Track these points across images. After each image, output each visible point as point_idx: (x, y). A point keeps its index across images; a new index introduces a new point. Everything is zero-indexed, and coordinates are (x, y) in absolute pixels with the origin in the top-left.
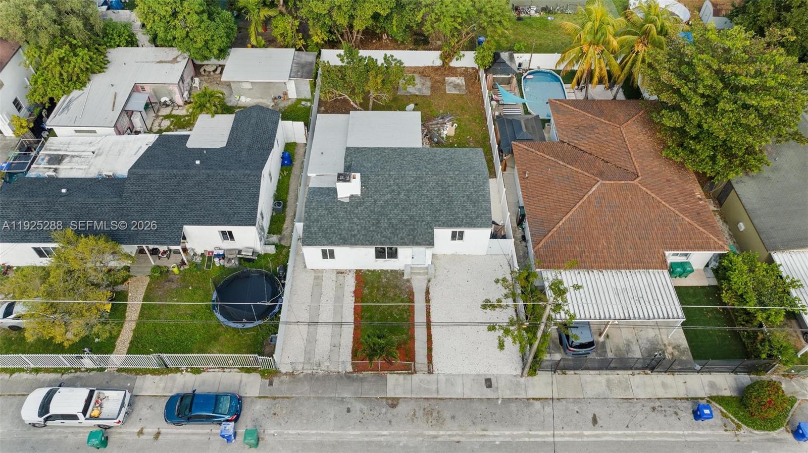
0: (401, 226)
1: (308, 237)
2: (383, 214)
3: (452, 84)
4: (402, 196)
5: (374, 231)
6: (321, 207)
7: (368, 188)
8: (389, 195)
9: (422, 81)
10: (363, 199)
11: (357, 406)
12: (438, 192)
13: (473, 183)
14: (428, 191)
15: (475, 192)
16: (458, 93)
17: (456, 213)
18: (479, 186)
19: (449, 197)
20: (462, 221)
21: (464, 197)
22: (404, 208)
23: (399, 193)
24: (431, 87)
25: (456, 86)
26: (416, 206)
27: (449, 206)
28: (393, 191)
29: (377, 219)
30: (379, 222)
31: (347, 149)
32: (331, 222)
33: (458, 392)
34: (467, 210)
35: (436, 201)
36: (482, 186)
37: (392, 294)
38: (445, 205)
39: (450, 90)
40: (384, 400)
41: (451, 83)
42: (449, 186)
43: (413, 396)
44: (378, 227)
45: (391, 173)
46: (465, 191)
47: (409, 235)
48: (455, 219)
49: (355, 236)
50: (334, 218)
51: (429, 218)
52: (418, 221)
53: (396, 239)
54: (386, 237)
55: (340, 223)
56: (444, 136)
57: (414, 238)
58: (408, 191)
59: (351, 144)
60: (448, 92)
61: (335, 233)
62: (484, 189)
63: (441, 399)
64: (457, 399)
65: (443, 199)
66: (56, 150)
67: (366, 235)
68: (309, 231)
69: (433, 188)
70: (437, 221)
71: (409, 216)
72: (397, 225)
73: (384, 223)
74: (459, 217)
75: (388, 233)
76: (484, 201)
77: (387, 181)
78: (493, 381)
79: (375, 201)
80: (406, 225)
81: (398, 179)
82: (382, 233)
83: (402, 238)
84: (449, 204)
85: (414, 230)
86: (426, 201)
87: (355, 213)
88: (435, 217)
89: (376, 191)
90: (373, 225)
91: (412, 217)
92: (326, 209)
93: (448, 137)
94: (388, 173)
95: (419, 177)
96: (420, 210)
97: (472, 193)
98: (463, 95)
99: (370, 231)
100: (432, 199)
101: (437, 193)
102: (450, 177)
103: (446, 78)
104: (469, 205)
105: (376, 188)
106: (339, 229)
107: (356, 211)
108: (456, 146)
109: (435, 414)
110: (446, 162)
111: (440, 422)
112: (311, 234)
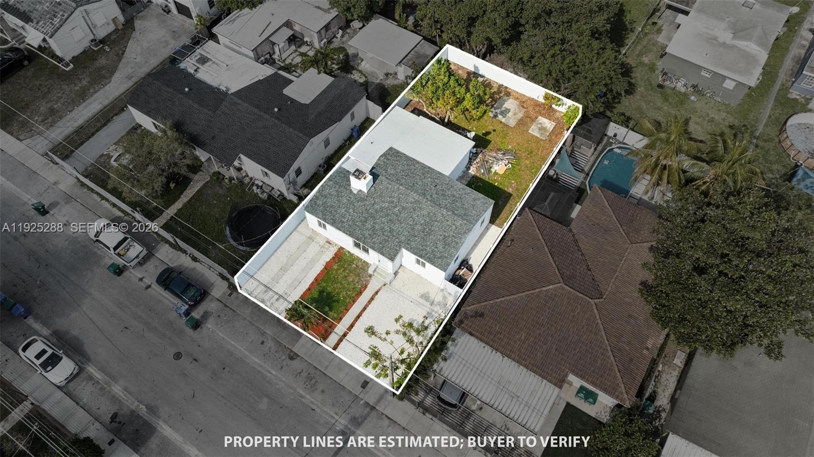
0: (379, 232)
1: (312, 206)
2: (373, 217)
3: (539, 126)
4: (396, 210)
5: (358, 226)
6: (335, 188)
7: (376, 190)
8: (387, 204)
9: (517, 110)
10: (367, 197)
11: (270, 344)
12: (425, 221)
13: (456, 228)
14: (417, 216)
15: (453, 236)
16: (538, 136)
17: (426, 246)
18: (459, 233)
19: (429, 230)
20: (426, 255)
21: (441, 236)
22: (390, 220)
23: (395, 207)
24: (520, 120)
25: (542, 129)
26: (401, 223)
27: (425, 237)
28: (393, 202)
29: (366, 218)
30: (366, 222)
31: (391, 148)
32: (334, 203)
33: (340, 377)
34: (436, 247)
35: (418, 227)
36: (461, 234)
37: (351, 280)
38: (422, 235)
39: (534, 131)
40: (289, 350)
41: (541, 124)
42: (436, 221)
43: (308, 360)
44: (363, 225)
45: (401, 187)
46: (445, 232)
47: (380, 243)
48: (422, 250)
49: (343, 222)
50: (338, 201)
51: (403, 238)
52: (393, 236)
53: (369, 241)
54: (364, 236)
55: (339, 207)
56: (493, 171)
57: (383, 248)
58: (404, 208)
59: (396, 147)
60: (530, 131)
61: (331, 213)
62: (461, 238)
63: (324, 374)
64: (335, 381)
65: (425, 229)
66: (207, 52)
67: (351, 226)
68: (315, 202)
69: (423, 216)
70: (408, 244)
71: (390, 228)
72: (377, 231)
73: (369, 225)
74: (426, 250)
75: (367, 233)
76: (454, 247)
77: (394, 191)
78: (369, 385)
79: (374, 203)
80: (383, 234)
81: (402, 194)
82: (363, 231)
83: (374, 243)
84: (425, 235)
85: (387, 241)
86: (411, 223)
87: (354, 205)
88: (409, 240)
89: (380, 196)
90: (361, 221)
91: (391, 231)
92: (337, 191)
93: (496, 173)
94: (398, 186)
95: (418, 201)
96: (401, 228)
97: (449, 236)
98: (541, 140)
99: (356, 225)
100: (416, 224)
101: (423, 221)
102: (442, 214)
103: (540, 117)
104: (440, 245)
105: (382, 193)
106: (336, 211)
107: (356, 204)
108: (496, 184)
109: (313, 381)
110: (452, 198)
111: (313, 388)
112: (316, 204)
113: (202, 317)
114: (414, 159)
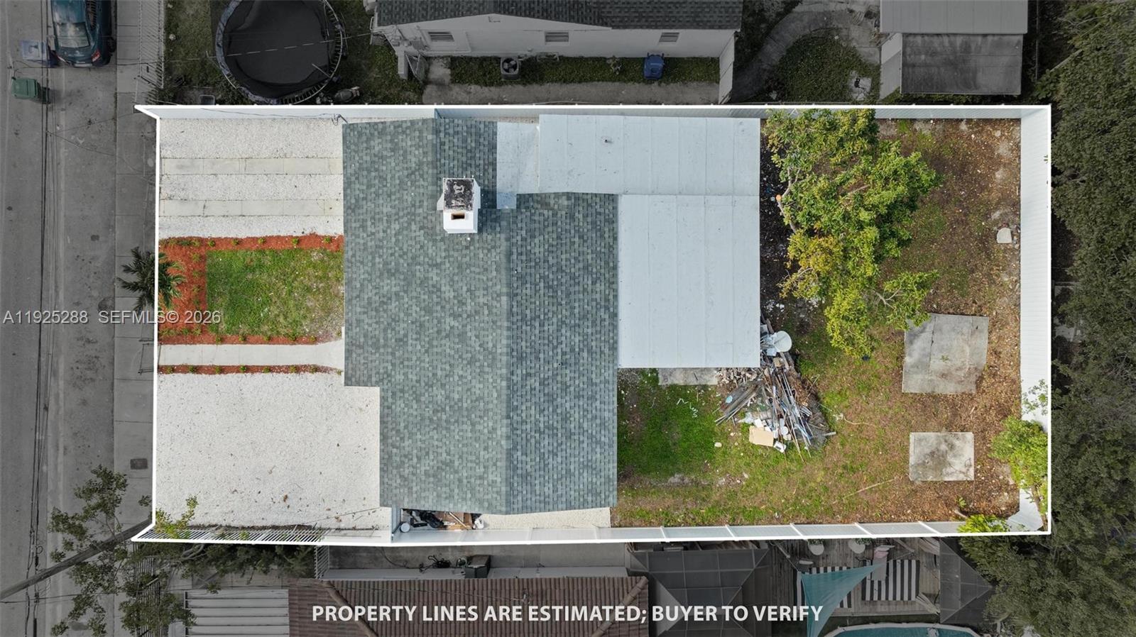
0: (385, 319)
1: (360, 134)
2: (409, 284)
3: (944, 447)
4: (450, 321)
5: (374, 264)
6: (425, 153)
7: (467, 248)
8: (452, 294)
9: (962, 374)
10: (443, 240)
11: (102, 251)
12: (460, 400)
13: (481, 478)
14: (461, 377)
15: (460, 481)
16: (912, 460)
17: (411, 435)
18: (472, 490)
19: (447, 421)
20: (394, 446)
21: (448, 454)
22: (421, 326)
23: (455, 316)
24: (935, 397)
25: (938, 459)
26: (427, 351)
27: (427, 422)
28: (462, 303)
29: (397, 270)
30: (391, 274)
31: (611, 199)
32: (393, 177)
33: (123, 413)
34: (419, 459)
35: (439, 394)
36: (473, 495)
38: (428, 413)
39: (919, 444)
40: (112, 293)
41: (952, 447)
42: (473, 425)
43: (116, 339)
44: (382, 274)
45: (504, 299)
46: (461, 457)
47: (365, 336)
48: (398, 431)
49: (364, 227)
50: (401, 182)
51: (400, 377)
52: (393, 354)
53: (358, 310)
54: (362, 290)
55: (389, 196)
56: (748, 420)
57: (360, 347)
58: (462, 336)
59: (625, 207)
60: (913, 436)
61: (369, 186)
62: (464, 499)
63: (113, 383)
64: (112, 412)
65: (444, 410)
67: (365, 249)
68: (372, 134)
69: (468, 390)
70: (394, 394)
71: (406, 335)
72: (385, 311)
73: (390, 286)
74: (402, 439)
75: (369, 293)
76: (439, 496)
77: (486, 289)
78: (142, 472)
79: (437, 265)
80: (385, 330)
81: (490, 313)
82: (370, 281)
83: (358, 321)
84: (431, 420)
85: (376, 346)
86: (439, 373)
87: (410, 224)
88: (402, 391)
89: (460, 267)
90: (386, 263)
91: (401, 341)
92: (420, 164)
93: (746, 429)
94: (505, 290)
95: (494, 359)
96: (418, 359)
97: (456, 472)
98: (905, 473)
99: (374, 258)
100: (443, 386)
101: (457, 397)
102: (494, 429)
103: (970, 436)
104: (427, 464)
105: (469, 266)
106: (378, 195)
107: (413, 227)
108: (718, 445)
109: (89, 374)
110: (555, 421)
111: (78, 382)
112: (368, 140)
113: (70, 94)
114: (615, 268)
